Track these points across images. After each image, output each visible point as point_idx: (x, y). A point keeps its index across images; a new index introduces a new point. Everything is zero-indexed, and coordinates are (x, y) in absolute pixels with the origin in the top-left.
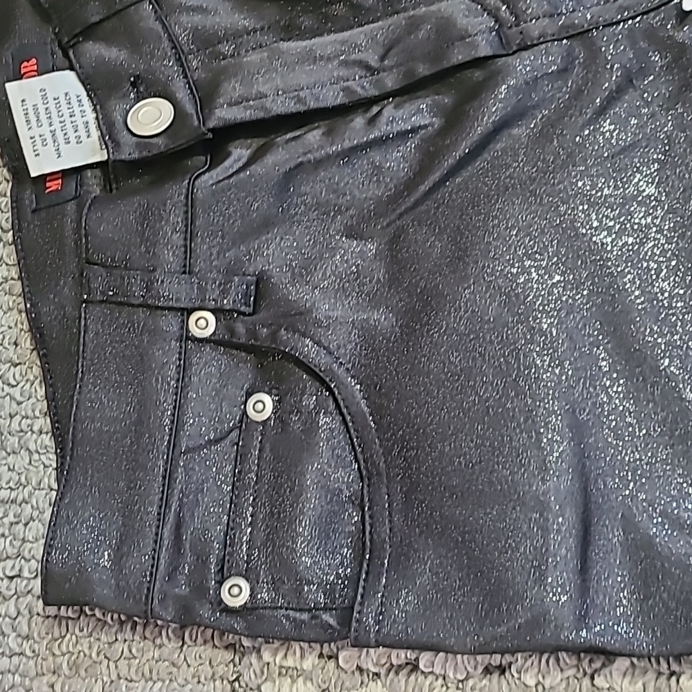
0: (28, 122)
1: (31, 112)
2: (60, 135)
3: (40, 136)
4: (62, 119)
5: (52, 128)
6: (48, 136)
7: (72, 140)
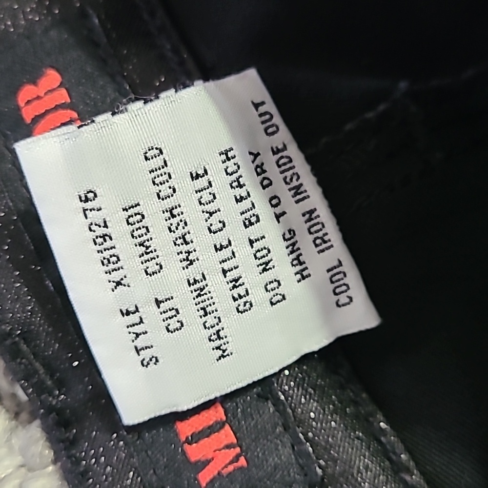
0: (111, 262)
1: (119, 229)
2: (219, 287)
3: (158, 303)
4: (220, 238)
5: (193, 272)
6: (184, 299)
7: (259, 296)
